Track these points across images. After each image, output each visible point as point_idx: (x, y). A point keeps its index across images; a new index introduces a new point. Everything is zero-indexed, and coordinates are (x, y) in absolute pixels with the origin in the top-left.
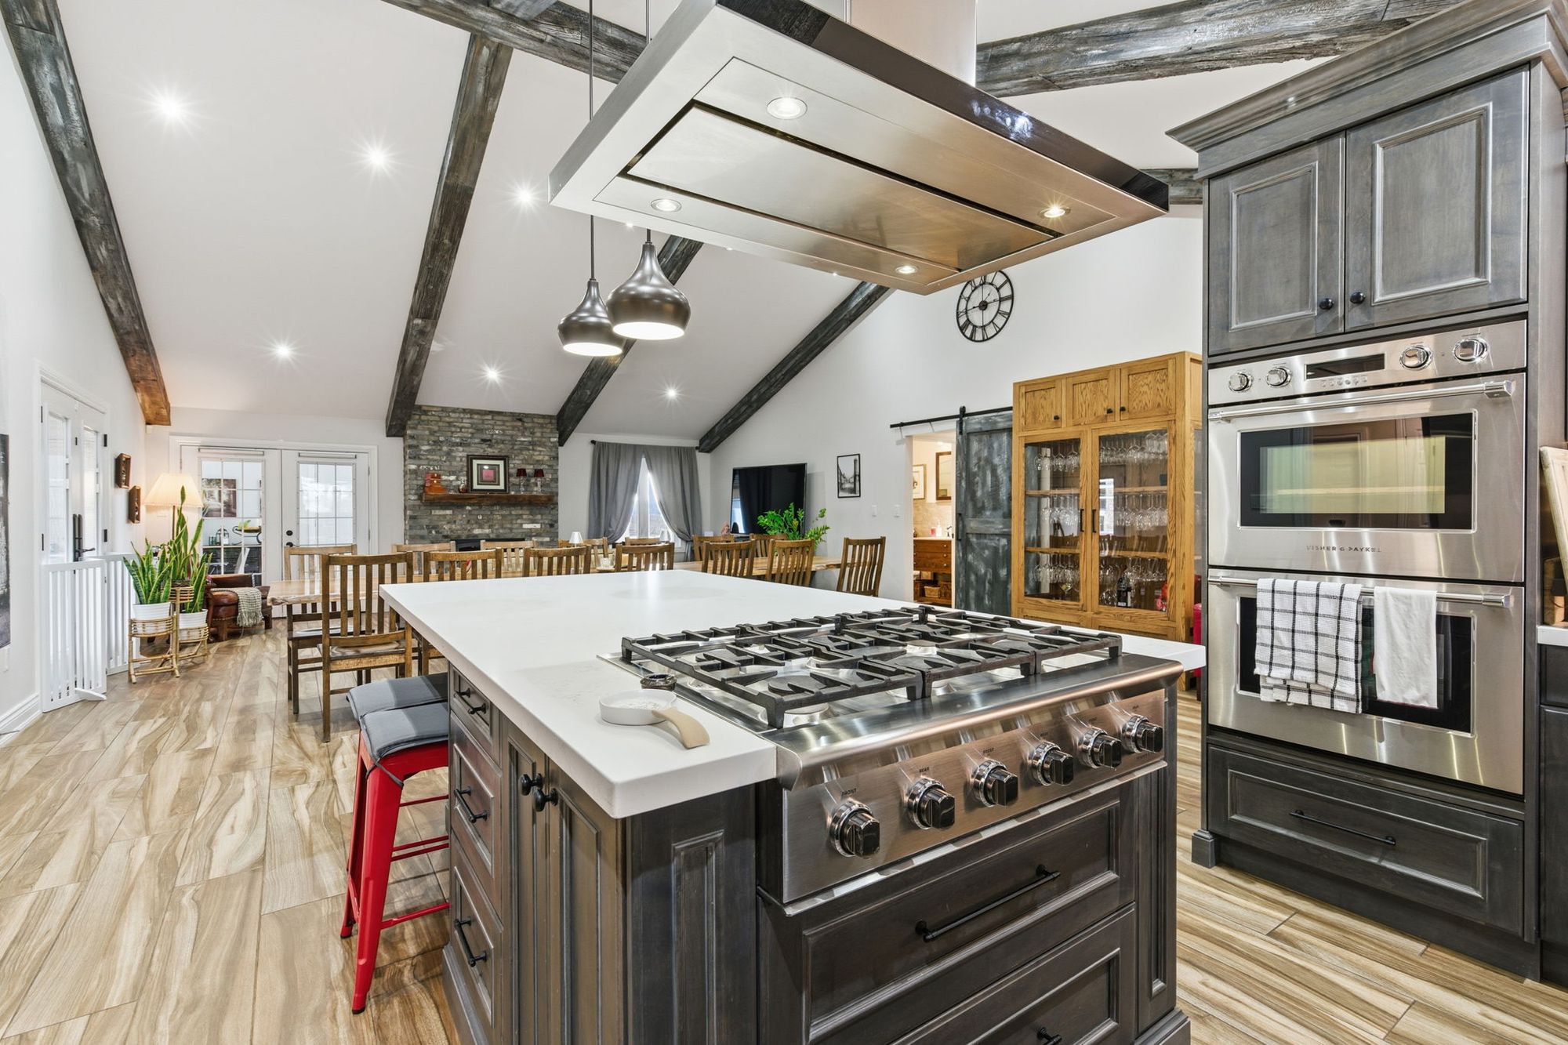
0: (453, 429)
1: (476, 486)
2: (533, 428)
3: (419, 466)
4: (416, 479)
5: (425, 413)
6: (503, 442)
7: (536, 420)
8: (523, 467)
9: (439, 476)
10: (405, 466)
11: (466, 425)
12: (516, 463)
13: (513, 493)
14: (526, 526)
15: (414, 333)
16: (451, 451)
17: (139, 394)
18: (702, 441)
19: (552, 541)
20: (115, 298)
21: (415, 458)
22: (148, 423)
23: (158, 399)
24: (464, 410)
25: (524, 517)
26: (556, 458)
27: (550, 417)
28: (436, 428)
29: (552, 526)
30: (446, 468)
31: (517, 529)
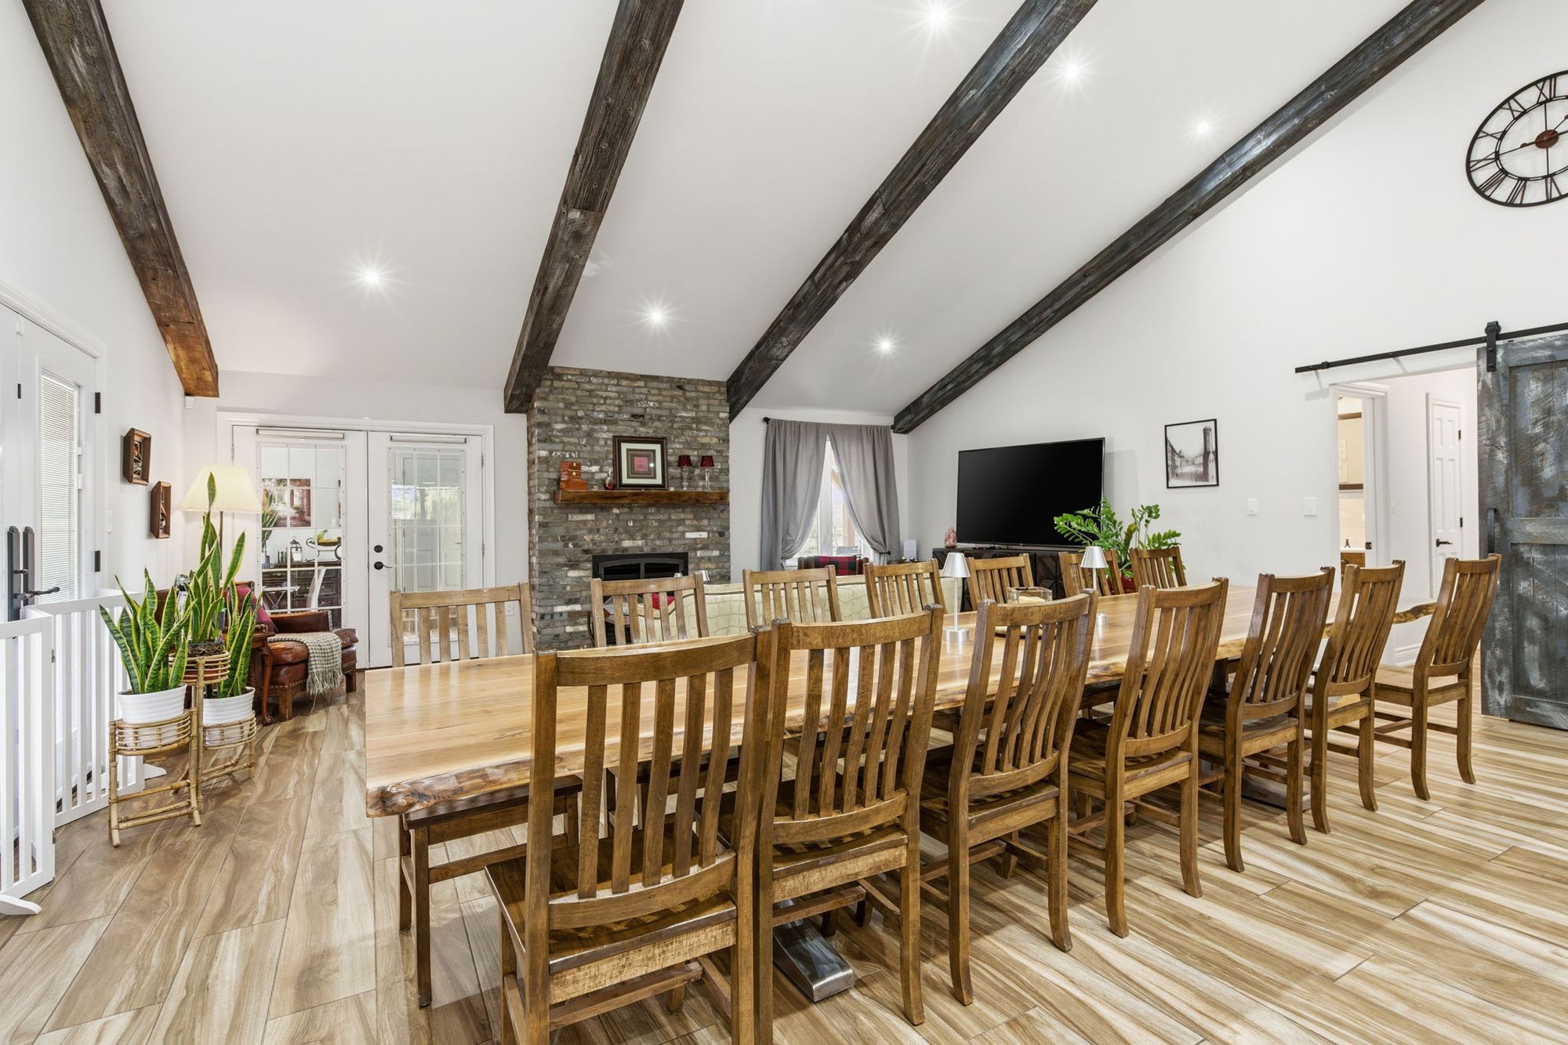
0: (595, 400)
1: (625, 480)
2: (698, 398)
3: (551, 452)
4: (548, 471)
5: (559, 377)
6: (659, 418)
7: (701, 388)
8: (686, 452)
9: (579, 466)
10: (529, 453)
11: (612, 395)
12: (676, 447)
13: (672, 489)
14: (689, 535)
15: (566, 238)
16: (593, 430)
17: (171, 347)
18: (898, 418)
19: (721, 555)
20: (112, 165)
21: (545, 441)
22: (187, 394)
23: (198, 355)
24: (609, 373)
25: (687, 522)
26: (726, 441)
27: (718, 384)
28: (573, 399)
29: (721, 534)
30: (586, 455)
31: (678, 539)
